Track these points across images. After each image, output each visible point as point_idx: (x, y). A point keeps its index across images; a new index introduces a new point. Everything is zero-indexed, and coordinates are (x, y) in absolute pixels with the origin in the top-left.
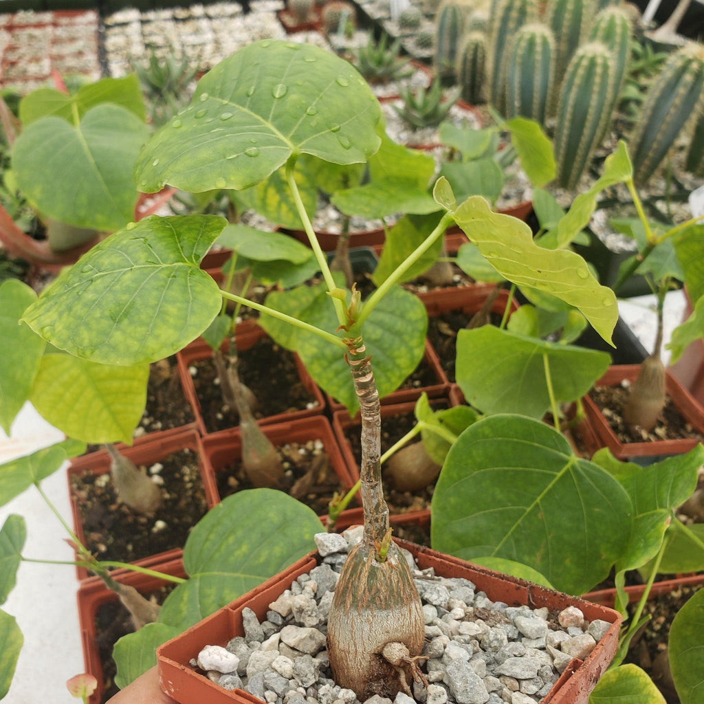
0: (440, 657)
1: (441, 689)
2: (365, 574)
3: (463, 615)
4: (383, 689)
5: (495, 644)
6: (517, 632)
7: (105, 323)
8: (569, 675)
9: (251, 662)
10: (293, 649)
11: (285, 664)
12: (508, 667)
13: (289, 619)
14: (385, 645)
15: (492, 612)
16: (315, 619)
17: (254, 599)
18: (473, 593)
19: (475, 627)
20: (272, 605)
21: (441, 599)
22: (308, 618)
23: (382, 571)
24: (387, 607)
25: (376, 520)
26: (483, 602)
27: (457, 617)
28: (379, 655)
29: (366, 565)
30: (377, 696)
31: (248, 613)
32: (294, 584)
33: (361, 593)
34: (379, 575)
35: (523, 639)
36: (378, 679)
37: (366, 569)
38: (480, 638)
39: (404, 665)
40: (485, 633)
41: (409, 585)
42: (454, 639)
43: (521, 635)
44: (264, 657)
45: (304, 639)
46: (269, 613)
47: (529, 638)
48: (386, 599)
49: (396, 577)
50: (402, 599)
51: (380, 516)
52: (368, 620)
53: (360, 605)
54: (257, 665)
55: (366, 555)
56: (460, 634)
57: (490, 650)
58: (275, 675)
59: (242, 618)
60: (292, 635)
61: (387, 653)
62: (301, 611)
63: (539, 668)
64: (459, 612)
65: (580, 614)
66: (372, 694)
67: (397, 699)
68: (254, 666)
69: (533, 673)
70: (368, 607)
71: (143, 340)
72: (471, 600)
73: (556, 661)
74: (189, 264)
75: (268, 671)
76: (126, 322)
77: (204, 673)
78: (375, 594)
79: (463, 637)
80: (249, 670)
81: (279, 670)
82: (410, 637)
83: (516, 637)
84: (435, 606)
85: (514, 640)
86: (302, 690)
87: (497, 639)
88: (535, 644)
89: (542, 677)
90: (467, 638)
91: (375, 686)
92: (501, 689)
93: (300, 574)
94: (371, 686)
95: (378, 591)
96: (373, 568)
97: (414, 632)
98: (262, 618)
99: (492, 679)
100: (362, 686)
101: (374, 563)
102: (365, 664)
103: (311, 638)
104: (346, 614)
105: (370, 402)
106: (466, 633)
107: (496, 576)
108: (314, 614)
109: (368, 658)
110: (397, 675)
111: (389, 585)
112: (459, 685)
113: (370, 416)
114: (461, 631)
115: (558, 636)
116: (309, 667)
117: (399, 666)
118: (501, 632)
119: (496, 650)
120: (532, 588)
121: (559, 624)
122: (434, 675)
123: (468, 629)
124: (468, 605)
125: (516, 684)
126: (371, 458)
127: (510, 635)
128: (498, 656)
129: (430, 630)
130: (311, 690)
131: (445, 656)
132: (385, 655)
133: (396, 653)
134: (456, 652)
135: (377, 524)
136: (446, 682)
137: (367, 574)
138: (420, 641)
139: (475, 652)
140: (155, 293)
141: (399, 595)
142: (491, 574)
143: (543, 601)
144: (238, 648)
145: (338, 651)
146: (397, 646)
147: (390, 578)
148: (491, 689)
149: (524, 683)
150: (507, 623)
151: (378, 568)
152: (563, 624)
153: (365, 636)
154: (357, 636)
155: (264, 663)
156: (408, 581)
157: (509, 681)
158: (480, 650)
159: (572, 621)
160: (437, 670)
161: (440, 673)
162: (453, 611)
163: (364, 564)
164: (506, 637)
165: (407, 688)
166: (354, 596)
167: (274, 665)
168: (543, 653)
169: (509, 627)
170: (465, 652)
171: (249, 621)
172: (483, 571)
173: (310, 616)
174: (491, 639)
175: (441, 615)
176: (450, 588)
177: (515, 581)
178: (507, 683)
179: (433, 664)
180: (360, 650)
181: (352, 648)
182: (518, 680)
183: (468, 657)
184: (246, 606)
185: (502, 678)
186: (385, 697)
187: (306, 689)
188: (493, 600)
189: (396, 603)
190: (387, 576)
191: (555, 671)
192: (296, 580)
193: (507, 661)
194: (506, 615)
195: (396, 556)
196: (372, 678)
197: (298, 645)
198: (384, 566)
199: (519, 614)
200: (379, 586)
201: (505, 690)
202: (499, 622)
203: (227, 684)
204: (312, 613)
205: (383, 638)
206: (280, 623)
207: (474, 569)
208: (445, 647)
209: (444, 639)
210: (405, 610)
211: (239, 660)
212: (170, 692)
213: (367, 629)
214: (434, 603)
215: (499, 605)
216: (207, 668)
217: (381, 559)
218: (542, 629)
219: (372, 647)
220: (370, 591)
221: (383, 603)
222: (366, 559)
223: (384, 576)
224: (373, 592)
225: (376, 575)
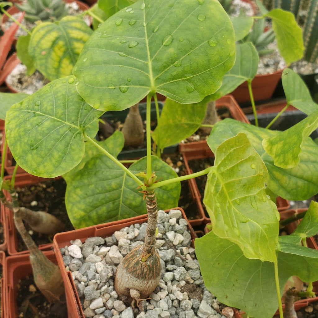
2: (135, 261)
4: (126, 300)
9: (89, 257)
11: (100, 267)
14: (132, 288)
16: (125, 252)
17: (109, 227)
19: (181, 297)
20: (115, 233)
22: (122, 251)
23: (141, 265)
24: (138, 277)
28: (128, 290)
29: (137, 258)
32: (132, 226)
33: (130, 266)
34: (140, 265)
39: (135, 299)
45: (116, 257)
49: (146, 269)
50: (146, 278)
52: (128, 277)
53: (128, 270)
55: (140, 254)
61: (131, 291)
62: (121, 247)
66: (121, 300)
67: (128, 308)
68: (89, 259)
70: (130, 273)
74: (78, 127)
75: (94, 264)
76: (35, 151)
78: (135, 270)
81: (97, 267)
82: (143, 291)
84: (174, 275)
95: (137, 270)
96: (138, 261)
101: (140, 260)
104: (123, 268)
109: (124, 288)
110: (131, 301)
111: (142, 271)
117: (133, 299)
126: (149, 229)
134: (163, 304)
137: (135, 262)
141: (145, 275)
146: (135, 292)
151: (140, 262)
153: (125, 281)
154: (123, 279)
155: (94, 260)
163: (136, 257)
165: (133, 307)
166: (128, 265)
167: (96, 264)
174: (184, 304)
180: (122, 284)
186: (125, 304)
187: (101, 282)
189: (143, 278)
190: (143, 267)
192: (134, 225)
196: (123, 294)
198: (143, 263)
200: (138, 269)
204: (125, 249)
205: (132, 286)
206: (114, 242)
210: (145, 282)
213: (127, 279)
219: (126, 286)
220: (134, 268)
221: (137, 275)
222: (138, 255)
223: (141, 266)
224: (135, 269)
225: (138, 264)
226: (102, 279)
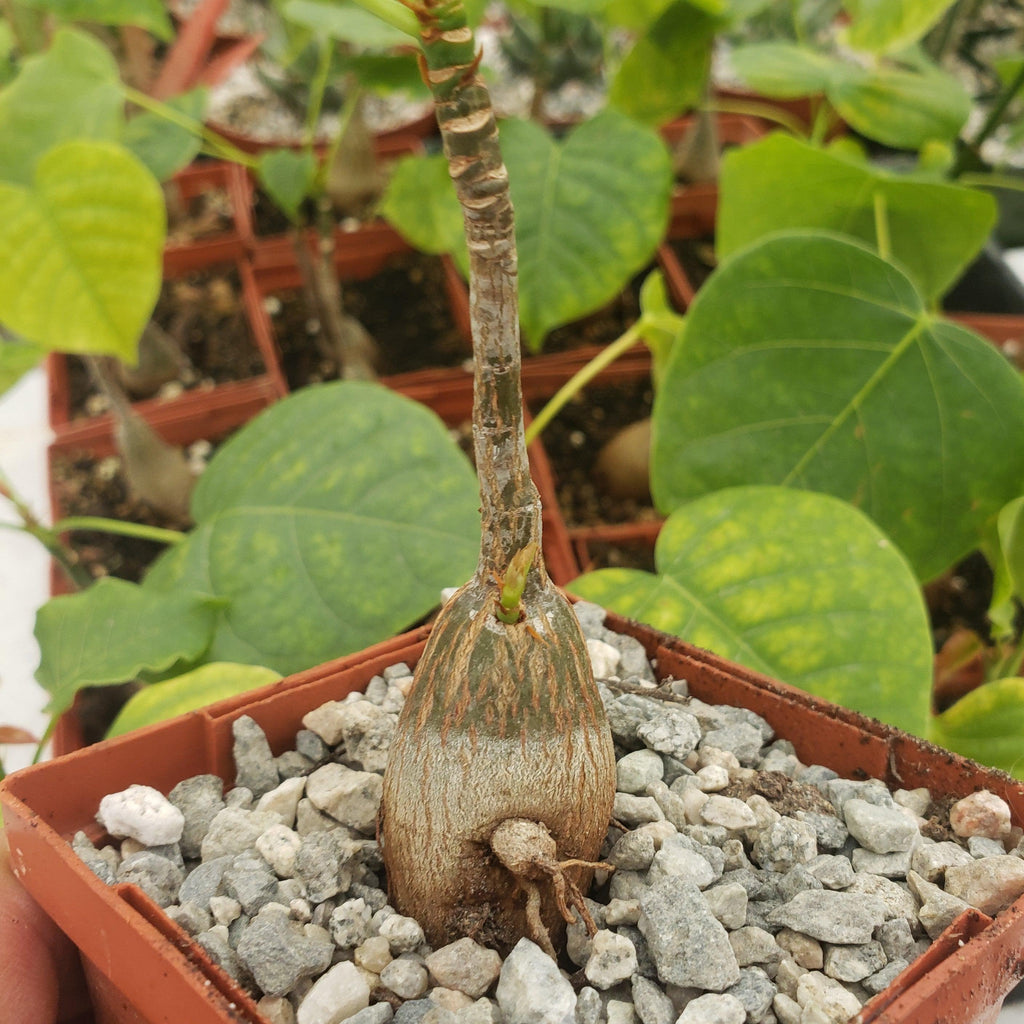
0: (643, 870)
1: (624, 942)
2: (466, 649)
3: (723, 782)
4: (487, 925)
5: (784, 853)
6: (843, 834)
8: (950, 948)
9: (214, 831)
10: (323, 813)
11: (283, 846)
12: (799, 911)
13: (333, 752)
14: (500, 822)
15: (796, 785)
17: (268, 700)
18: (760, 742)
19: (744, 812)
20: (309, 719)
21: (677, 741)
22: (370, 753)
23: (507, 644)
24: (511, 732)
25: (505, 523)
26: (781, 760)
27: (709, 786)
28: (482, 847)
29: (472, 629)
30: (466, 942)
31: (245, 729)
32: (375, 682)
33: (452, 691)
34: (500, 652)
35: (857, 852)
36: (477, 900)
37: (471, 635)
38: (752, 836)
39: (540, 878)
40: (765, 827)
41: (576, 687)
42: (687, 833)
43: (853, 843)
44: (245, 823)
45: (350, 795)
46: (301, 734)
47: (871, 851)
48: (509, 713)
49: (540, 661)
50: (551, 718)
51: (515, 513)
52: (461, 759)
53: (448, 719)
54: (225, 839)
55: (477, 605)
56: (706, 823)
57: (770, 866)
58: (257, 864)
59: (231, 740)
60: (330, 783)
61: (499, 844)
62: (358, 735)
63: (879, 921)
64: (716, 774)
65: (1002, 808)
66: (460, 935)
67: (513, 955)
68: (218, 839)
69: (861, 932)
70: (464, 726)
72: (753, 754)
73: (925, 910)
75: (246, 854)
78: (485, 697)
79: (711, 831)
80: (208, 846)
81: (267, 854)
82: (563, 813)
83: (838, 844)
84: (660, 754)
85: (834, 852)
86: (302, 907)
87: (790, 845)
88: (882, 865)
89: (884, 943)
90: (720, 833)
91: (471, 919)
92: (776, 960)
93: (392, 662)
94: (460, 916)
95: (493, 691)
96: (485, 635)
97: (575, 800)
98: (282, 741)
99: (759, 934)
100: (441, 913)
101: (491, 624)
102: (447, 863)
103: (366, 794)
104: (416, 741)
105: (482, 194)
106: (720, 821)
107: (819, 708)
108: (385, 745)
109: (457, 851)
110: (522, 902)
111: (521, 682)
112: (665, 940)
113: (483, 238)
114: (708, 816)
115: (941, 855)
116: (329, 857)
117: (527, 878)
118: (806, 829)
119: (784, 868)
120: (899, 743)
121: (949, 828)
122: (618, 909)
123: (728, 814)
124: (743, 764)
125: (818, 953)
126: (493, 361)
127: (826, 839)
128: (785, 882)
129: (630, 805)
130: (321, 909)
131: (654, 868)
132: (496, 847)
133: (522, 843)
134: (681, 861)
135: (507, 535)
136: (642, 928)
137: (470, 648)
138: (594, 824)
139: (729, 868)
141: (545, 707)
142: (808, 703)
143: (921, 773)
144: (192, 797)
145: (393, 827)
146: (525, 829)
147: (525, 663)
148: (753, 958)
149: (836, 954)
150: (825, 811)
151: (496, 637)
152: (960, 828)
153: (452, 797)
154: (435, 792)
155: (243, 837)
156: (574, 677)
157: (798, 945)
158: (746, 863)
159: (980, 824)
160: (631, 897)
161: (633, 905)
162: (703, 772)
163: (468, 626)
164: (813, 841)
165: (541, 930)
166: (437, 699)
167: (261, 843)
168: (897, 889)
169: (827, 821)
170: (704, 864)
171: (246, 747)
172: (792, 696)
173: (374, 748)
174: (776, 841)
175: (670, 777)
176: (706, 724)
177: (863, 725)
178: (795, 947)
179: (625, 883)
180: (438, 828)
181: (421, 823)
182: (825, 946)
183: (709, 877)
184: (246, 713)
185: (783, 936)
186: (488, 946)
187: (314, 906)
188: (806, 760)
189: (536, 724)
190: (519, 657)
191: (920, 933)
192: (381, 674)
193: (802, 897)
194: (828, 794)
195: (550, 615)
196: (462, 900)
197: (335, 807)
198: (515, 633)
199: (857, 794)
200: (495, 678)
201: (788, 965)
202: (807, 807)
203: (136, 870)
204: (380, 743)
205: (493, 805)
206: (318, 756)
207: (773, 690)
208: (658, 847)
209: (664, 829)
210: (557, 745)
211: (181, 819)
212: (20, 872)
213: (456, 778)
214: (658, 747)
215: (817, 772)
216: (112, 828)
217: (509, 615)
218: (905, 834)
219: (466, 825)
220: (473, 689)
221: (503, 721)
222: (472, 613)
223: (511, 655)
224: (481, 692)
225: (490, 653)
226: (314, 884)
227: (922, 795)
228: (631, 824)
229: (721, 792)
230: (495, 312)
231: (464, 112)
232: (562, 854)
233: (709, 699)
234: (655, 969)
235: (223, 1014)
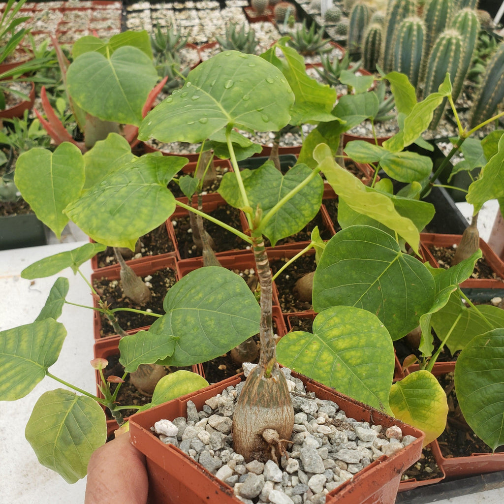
0: (301, 444)
1: (296, 461)
3: (324, 422)
4: (261, 457)
5: (339, 441)
6: (355, 436)
7: (106, 215)
8: (378, 463)
9: (186, 432)
10: (214, 428)
11: (206, 436)
12: (341, 455)
13: (215, 411)
14: (265, 429)
15: (344, 423)
16: (230, 412)
17: (196, 396)
18: (335, 411)
19: (328, 430)
20: (207, 402)
21: (311, 410)
22: (226, 411)
23: (267, 383)
24: (268, 406)
25: (267, 352)
26: (341, 416)
27: (320, 423)
28: (260, 436)
30: (256, 461)
31: (190, 404)
32: (224, 391)
33: (253, 395)
34: (265, 385)
35: (359, 441)
36: (258, 450)
37: (258, 381)
38: (330, 436)
39: (275, 444)
40: (334, 434)
41: (284, 395)
42: (313, 434)
43: (358, 439)
44: (194, 430)
45: (221, 423)
46: (204, 406)
47: (362, 441)
48: (267, 401)
49: (276, 388)
50: (278, 403)
51: (269, 349)
52: (255, 413)
53: (252, 402)
54: (189, 435)
55: (259, 373)
56: (318, 432)
57: (335, 444)
58: (198, 441)
59: (186, 407)
60: (215, 420)
62: (222, 406)
63: (361, 458)
64: (322, 419)
65: (399, 430)
66: (254, 459)
67: (267, 463)
68: (187, 435)
69: (357, 460)
70: (256, 404)
71: (126, 227)
72: (333, 414)
73: (374, 456)
74: (160, 185)
75: (195, 438)
76: (118, 215)
77: (158, 435)
79: (319, 434)
80: (184, 436)
81: (201, 438)
82: (281, 427)
83: (354, 439)
84: (306, 413)
85: (352, 441)
86: (212, 452)
87: (340, 438)
88: (365, 445)
89: (363, 464)
90: (321, 435)
91: (257, 455)
92: (335, 467)
94: (254, 454)
95: (263, 395)
96: (262, 380)
97: (284, 424)
98: (200, 408)
99: (331, 461)
100: (249, 454)
101: (263, 378)
102: (251, 440)
103: (226, 423)
104: (243, 408)
105: (265, 277)
106: (322, 432)
107: (352, 401)
108: (230, 409)
109: (253, 437)
110: (271, 449)
111: (271, 393)
112: (306, 460)
113: (265, 286)
114: (319, 430)
115: (381, 442)
116: (218, 439)
117: (271, 444)
118: (345, 434)
119: (339, 444)
120: (373, 412)
121: (386, 436)
122: (294, 454)
123: (324, 430)
124: (330, 417)
125: (346, 466)
126: (265, 312)
127: (350, 437)
128: (338, 448)
129: (298, 427)
130: (217, 452)
131: (304, 443)
132: (264, 436)
133: (270, 435)
134: (311, 441)
135: (267, 354)
136: (301, 458)
137: (258, 384)
138: (288, 431)
139: (323, 444)
140: (136, 200)
141: (277, 400)
142: (349, 400)
143: (379, 421)
144: (179, 423)
145: (236, 431)
146: (271, 431)
147: (272, 388)
148: (329, 467)
149: (350, 466)
150: (352, 430)
151: (264, 381)
152: (388, 436)
153: (253, 423)
154: (248, 421)
155: (194, 434)
156: (284, 392)
157: (341, 463)
158: (329, 443)
159: (393, 435)
160: (298, 451)
161: (298, 453)
162: (318, 419)
163: (257, 378)
164: (346, 438)
165: (275, 458)
166: (249, 397)
167: (199, 435)
168: (368, 451)
169: (351, 433)
170: (317, 442)
171: (190, 409)
172: (345, 398)
174: (336, 437)
175: (309, 420)
176: (319, 405)
177: (364, 406)
178: (340, 464)
179: (296, 447)
180: (249, 431)
181: (244, 429)
182: (347, 464)
183: (318, 446)
184: (190, 399)
185: (337, 461)
186: (261, 462)
187: (215, 451)
188: (348, 416)
189: (274, 405)
190: (270, 387)
191: (372, 461)
192: (226, 389)
193: (341, 451)
194: (352, 426)
195: (278, 376)
196: (255, 450)
197: (217, 427)
198: (269, 380)
199: (360, 425)
200: (264, 392)
201: (338, 468)
202: (346, 429)
203: (168, 442)
205: (264, 425)
206: (210, 413)
207: (340, 396)
208: (305, 438)
209: (307, 433)
210: (279, 410)
211: (178, 430)
212: (134, 443)
213: (254, 418)
214: (306, 411)
215: (351, 419)
216: (158, 431)
217: (267, 376)
218: (372, 436)
219: (256, 430)
220: (258, 395)
221: (266, 403)
222: (258, 375)
223: (268, 386)
224: (260, 396)
225: (263, 385)
226: (215, 445)
227: (380, 427)
228: (298, 432)
229: (323, 424)
230: (266, 301)
231: (262, 260)
232: (280, 438)
233: (321, 398)
234: (304, 468)
235: (202, 473)
